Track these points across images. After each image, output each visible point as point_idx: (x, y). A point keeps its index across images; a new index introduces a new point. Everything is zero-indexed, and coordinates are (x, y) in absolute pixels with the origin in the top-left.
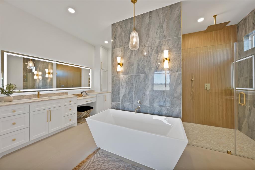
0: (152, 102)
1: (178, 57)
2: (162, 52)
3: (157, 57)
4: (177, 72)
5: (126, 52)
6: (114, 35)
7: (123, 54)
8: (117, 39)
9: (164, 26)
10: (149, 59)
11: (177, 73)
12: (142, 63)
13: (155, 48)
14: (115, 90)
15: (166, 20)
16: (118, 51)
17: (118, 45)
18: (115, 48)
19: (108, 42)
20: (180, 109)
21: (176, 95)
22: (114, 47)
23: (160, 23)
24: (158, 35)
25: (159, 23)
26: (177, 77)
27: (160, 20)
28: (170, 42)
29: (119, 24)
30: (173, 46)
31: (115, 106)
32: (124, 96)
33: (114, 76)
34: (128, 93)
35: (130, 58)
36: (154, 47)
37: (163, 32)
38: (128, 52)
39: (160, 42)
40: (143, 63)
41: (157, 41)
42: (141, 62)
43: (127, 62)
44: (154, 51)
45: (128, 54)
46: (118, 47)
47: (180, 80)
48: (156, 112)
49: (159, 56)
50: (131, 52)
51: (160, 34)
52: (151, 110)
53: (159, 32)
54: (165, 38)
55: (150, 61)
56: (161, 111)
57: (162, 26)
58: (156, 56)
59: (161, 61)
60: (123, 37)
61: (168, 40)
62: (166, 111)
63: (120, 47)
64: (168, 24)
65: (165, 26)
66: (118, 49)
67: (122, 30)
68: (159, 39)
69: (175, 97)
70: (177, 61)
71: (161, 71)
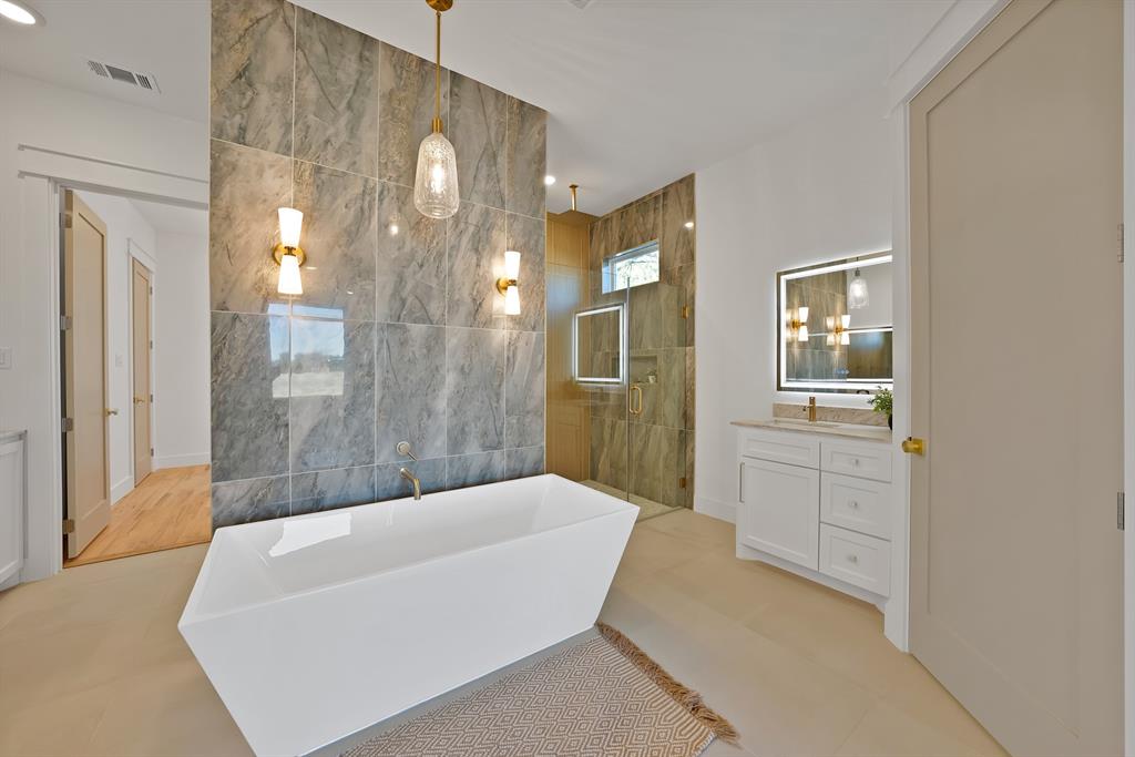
0: (457, 441)
3: (478, 265)
4: (534, 329)
5: (327, 198)
6: (235, 59)
7: (310, 203)
8: (264, 98)
9: (499, 159)
10: (446, 264)
11: (534, 334)
12: (419, 276)
13: (471, 229)
14: (250, 405)
15: (507, 145)
16: (269, 174)
17: (274, 134)
18: (241, 138)
20: (542, 447)
21: (531, 404)
22: (234, 132)
23: (489, 143)
24: (482, 185)
25: (485, 142)
26: (533, 346)
27: (488, 128)
28: (518, 226)
29: (275, 13)
30: (523, 240)
31: (246, 501)
32: (314, 430)
33: (235, 318)
34: (341, 413)
35: (352, 234)
36: (466, 223)
37: (499, 181)
38: (341, 202)
39: (487, 212)
40: (422, 277)
41: (479, 206)
42: (415, 273)
43: (338, 252)
44: (465, 240)
45: (344, 214)
46: (273, 145)
47: (541, 356)
48: (474, 473)
49: (484, 262)
50: (362, 209)
51: (487, 182)
52: (454, 472)
53: (484, 172)
54: (503, 206)
55: (451, 273)
56: (489, 465)
57: (495, 156)
58: (474, 261)
59: (490, 283)
60: (312, 108)
61: (511, 215)
62: (504, 462)
63: (285, 149)
64: (511, 159)
65: (503, 160)
66: (268, 156)
67: (303, 62)
68: (486, 201)
69: (528, 412)
70: (534, 294)
71: (490, 322)
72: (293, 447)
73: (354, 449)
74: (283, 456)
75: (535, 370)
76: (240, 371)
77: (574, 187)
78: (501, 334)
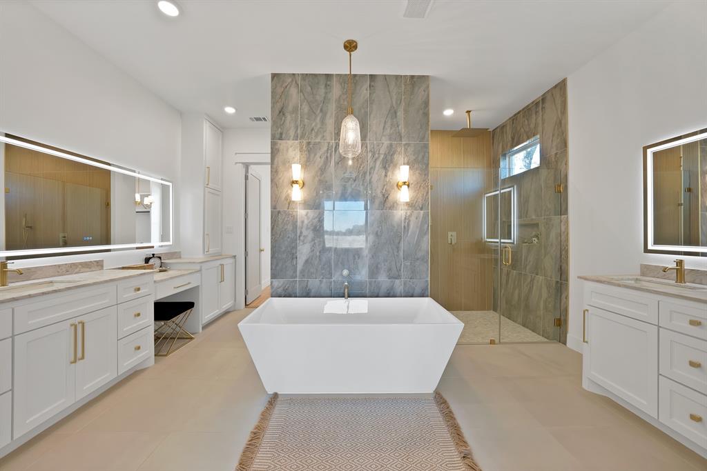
0: (374, 272)
1: (424, 181)
2: (395, 166)
3: (386, 176)
4: (421, 209)
5: (312, 155)
6: (279, 106)
7: (305, 159)
8: (289, 117)
9: (398, 114)
10: (368, 177)
11: (422, 212)
12: (353, 186)
13: (382, 156)
14: (284, 249)
15: (403, 104)
16: (290, 149)
17: (292, 133)
18: (281, 138)
19: (236, 110)
20: (427, 281)
21: (420, 254)
22: (278, 136)
23: (392, 106)
24: (388, 131)
25: (389, 106)
26: (421, 220)
27: (391, 99)
28: (411, 149)
29: (292, 80)
30: (414, 158)
31: (282, 289)
32: (307, 261)
33: (279, 212)
34: (318, 254)
35: (323, 170)
36: (379, 154)
37: (398, 126)
38: (318, 155)
39: (391, 145)
40: (356, 186)
41: (386, 143)
42: (351, 184)
43: (317, 179)
44: (378, 163)
45: (319, 161)
46: (292, 138)
47: (427, 225)
48: (383, 290)
49: (389, 173)
50: (327, 157)
51: (391, 128)
52: (373, 288)
53: (389, 124)
54: (401, 140)
55: (370, 182)
56: (392, 288)
57: (396, 113)
58: (384, 174)
59: (393, 186)
60: (306, 117)
61: (406, 144)
62: (402, 287)
63: (296, 138)
64: (406, 111)
65: (400, 114)
66: (290, 142)
67: (303, 97)
68: (390, 139)
69: (418, 259)
70: (422, 188)
71: (394, 206)
72: (299, 267)
73: (323, 271)
74: (295, 271)
75: (422, 234)
76: (280, 234)
77: (468, 112)
78: (400, 214)
